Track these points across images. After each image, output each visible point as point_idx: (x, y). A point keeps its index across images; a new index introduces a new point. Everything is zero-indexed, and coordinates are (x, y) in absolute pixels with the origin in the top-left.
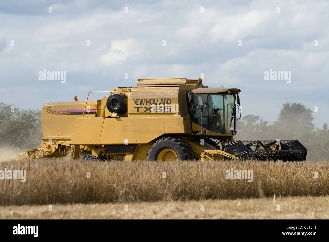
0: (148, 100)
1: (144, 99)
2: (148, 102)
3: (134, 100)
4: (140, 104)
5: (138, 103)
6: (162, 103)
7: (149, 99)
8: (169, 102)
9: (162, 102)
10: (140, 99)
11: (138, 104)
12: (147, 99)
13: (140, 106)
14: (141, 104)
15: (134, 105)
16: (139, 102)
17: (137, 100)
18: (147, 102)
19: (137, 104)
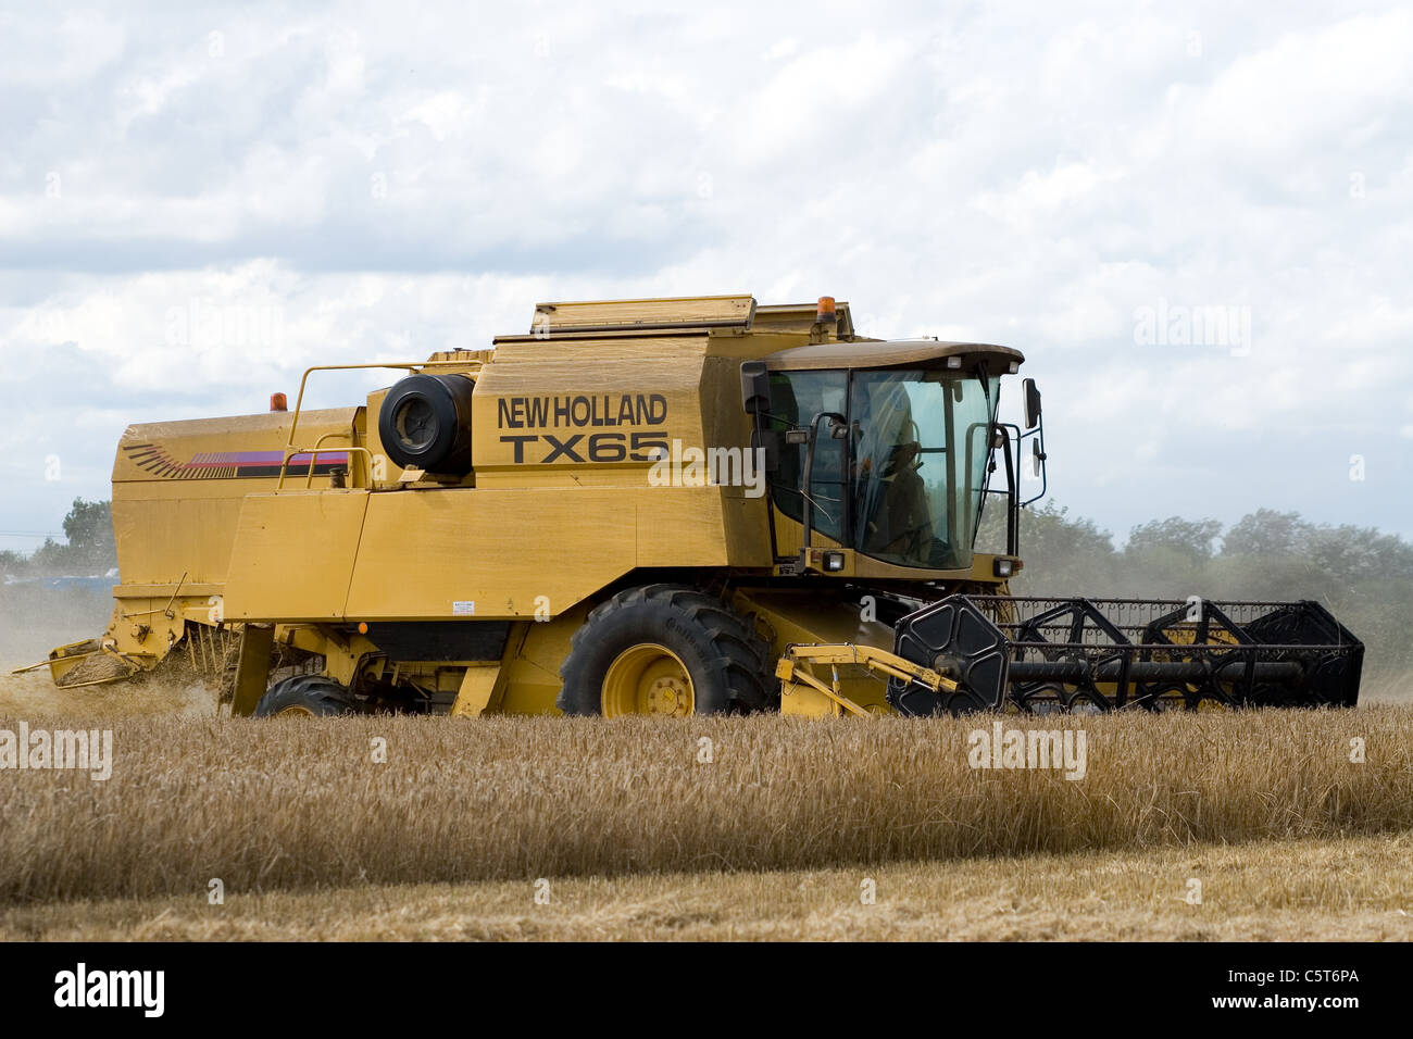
0: (562, 405)
1: (547, 400)
2: (564, 412)
3: (502, 402)
4: (526, 423)
5: (518, 418)
6: (626, 417)
7: (568, 399)
8: (658, 413)
9: (626, 412)
10: (527, 400)
11: (520, 425)
12: (556, 399)
13: (524, 431)
14: (531, 424)
15: (500, 426)
16: (521, 413)
17: (516, 401)
18: (558, 412)
19: (513, 424)
